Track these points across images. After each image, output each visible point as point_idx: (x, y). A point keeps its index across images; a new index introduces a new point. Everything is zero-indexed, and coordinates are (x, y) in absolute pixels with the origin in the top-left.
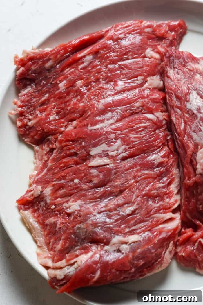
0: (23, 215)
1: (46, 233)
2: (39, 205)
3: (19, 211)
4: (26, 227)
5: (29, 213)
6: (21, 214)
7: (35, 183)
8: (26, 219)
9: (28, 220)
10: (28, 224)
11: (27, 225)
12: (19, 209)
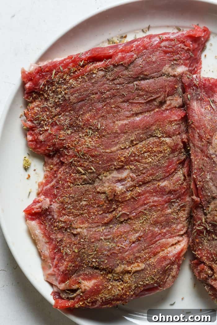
0: (29, 226)
1: (51, 247)
2: (47, 218)
3: (26, 220)
4: (32, 238)
5: (35, 224)
6: (28, 225)
7: (43, 194)
8: (31, 230)
9: (34, 232)
10: (34, 235)
11: (32, 236)
12: (26, 219)
